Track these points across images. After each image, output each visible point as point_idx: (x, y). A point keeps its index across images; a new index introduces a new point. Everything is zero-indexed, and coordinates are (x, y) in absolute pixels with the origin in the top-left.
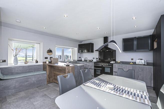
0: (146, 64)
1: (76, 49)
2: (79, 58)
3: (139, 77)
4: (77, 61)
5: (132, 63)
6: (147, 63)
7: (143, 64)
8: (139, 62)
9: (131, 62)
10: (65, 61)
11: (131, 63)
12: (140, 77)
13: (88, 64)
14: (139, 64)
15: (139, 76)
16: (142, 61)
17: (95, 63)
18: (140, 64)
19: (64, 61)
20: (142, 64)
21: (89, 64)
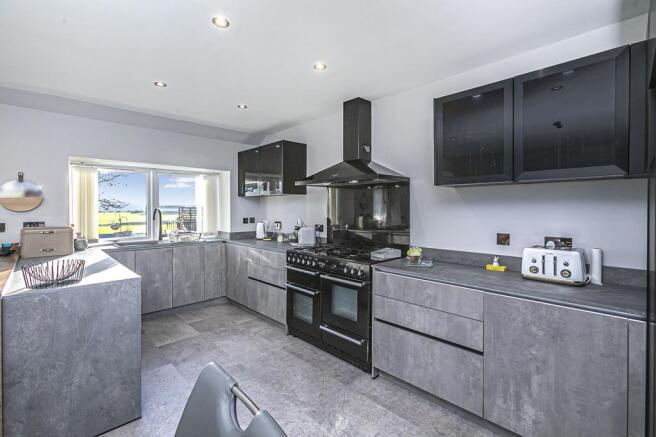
0: (596, 277)
1: (227, 179)
2: (245, 221)
3: (529, 385)
4: (228, 237)
5: (500, 263)
6: (604, 269)
7: (570, 280)
8: (539, 265)
9: (490, 259)
10: (160, 239)
11: (495, 264)
12: (535, 387)
13: (264, 258)
14: (539, 275)
15: (526, 379)
16: (563, 255)
17: (292, 258)
18: (549, 275)
19: (157, 239)
20: (559, 278)
21: (268, 256)
